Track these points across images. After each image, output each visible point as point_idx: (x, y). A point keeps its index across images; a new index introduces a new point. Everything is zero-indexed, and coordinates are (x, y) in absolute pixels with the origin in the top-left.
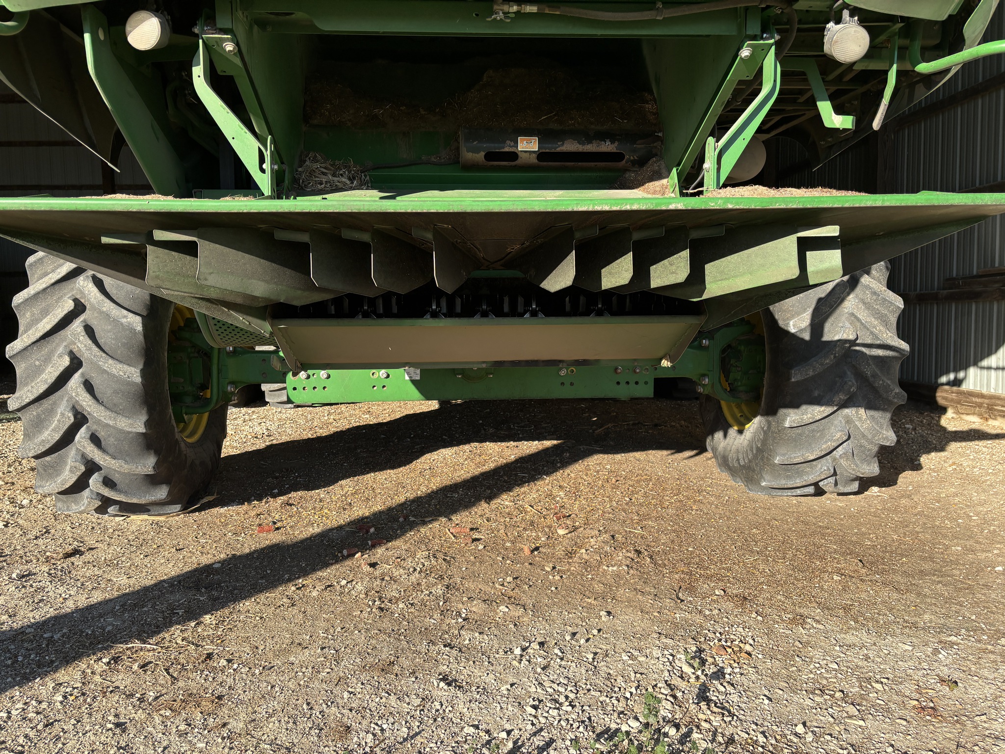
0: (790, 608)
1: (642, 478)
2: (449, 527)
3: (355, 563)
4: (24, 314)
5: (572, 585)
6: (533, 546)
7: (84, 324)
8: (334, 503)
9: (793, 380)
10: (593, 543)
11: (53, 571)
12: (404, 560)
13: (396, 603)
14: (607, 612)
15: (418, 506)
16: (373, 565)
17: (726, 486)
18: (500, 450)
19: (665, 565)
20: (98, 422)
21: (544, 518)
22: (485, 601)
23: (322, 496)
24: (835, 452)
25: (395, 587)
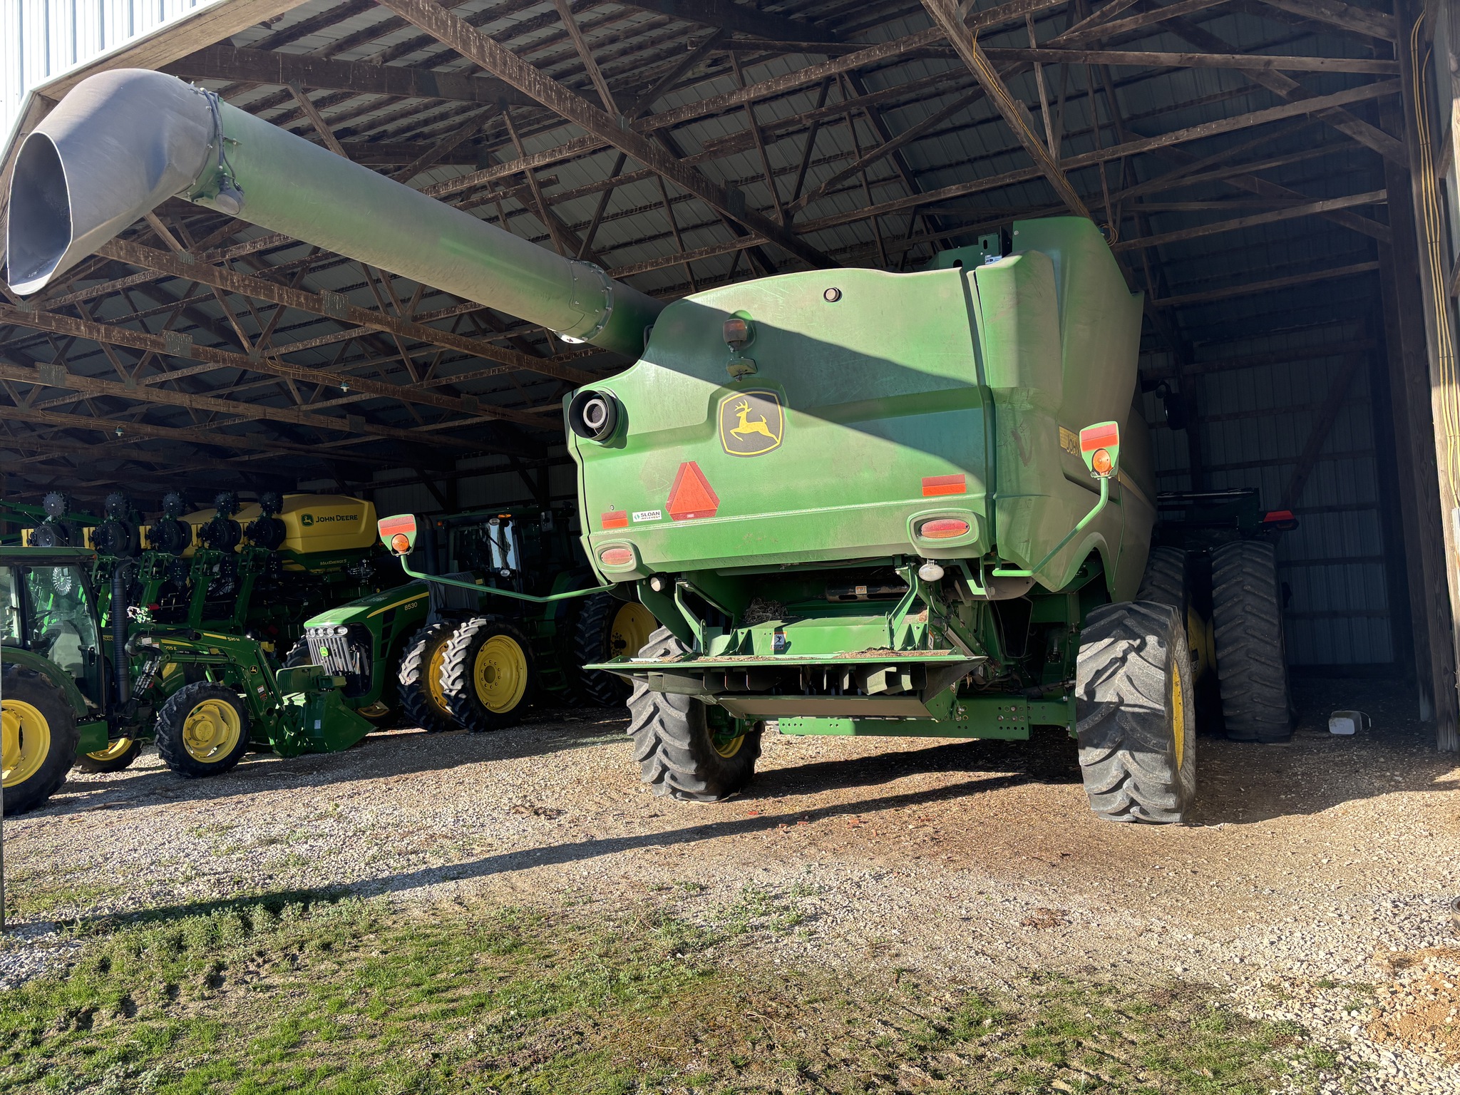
16: (787, 832)
20: (667, 743)
24: (1124, 786)
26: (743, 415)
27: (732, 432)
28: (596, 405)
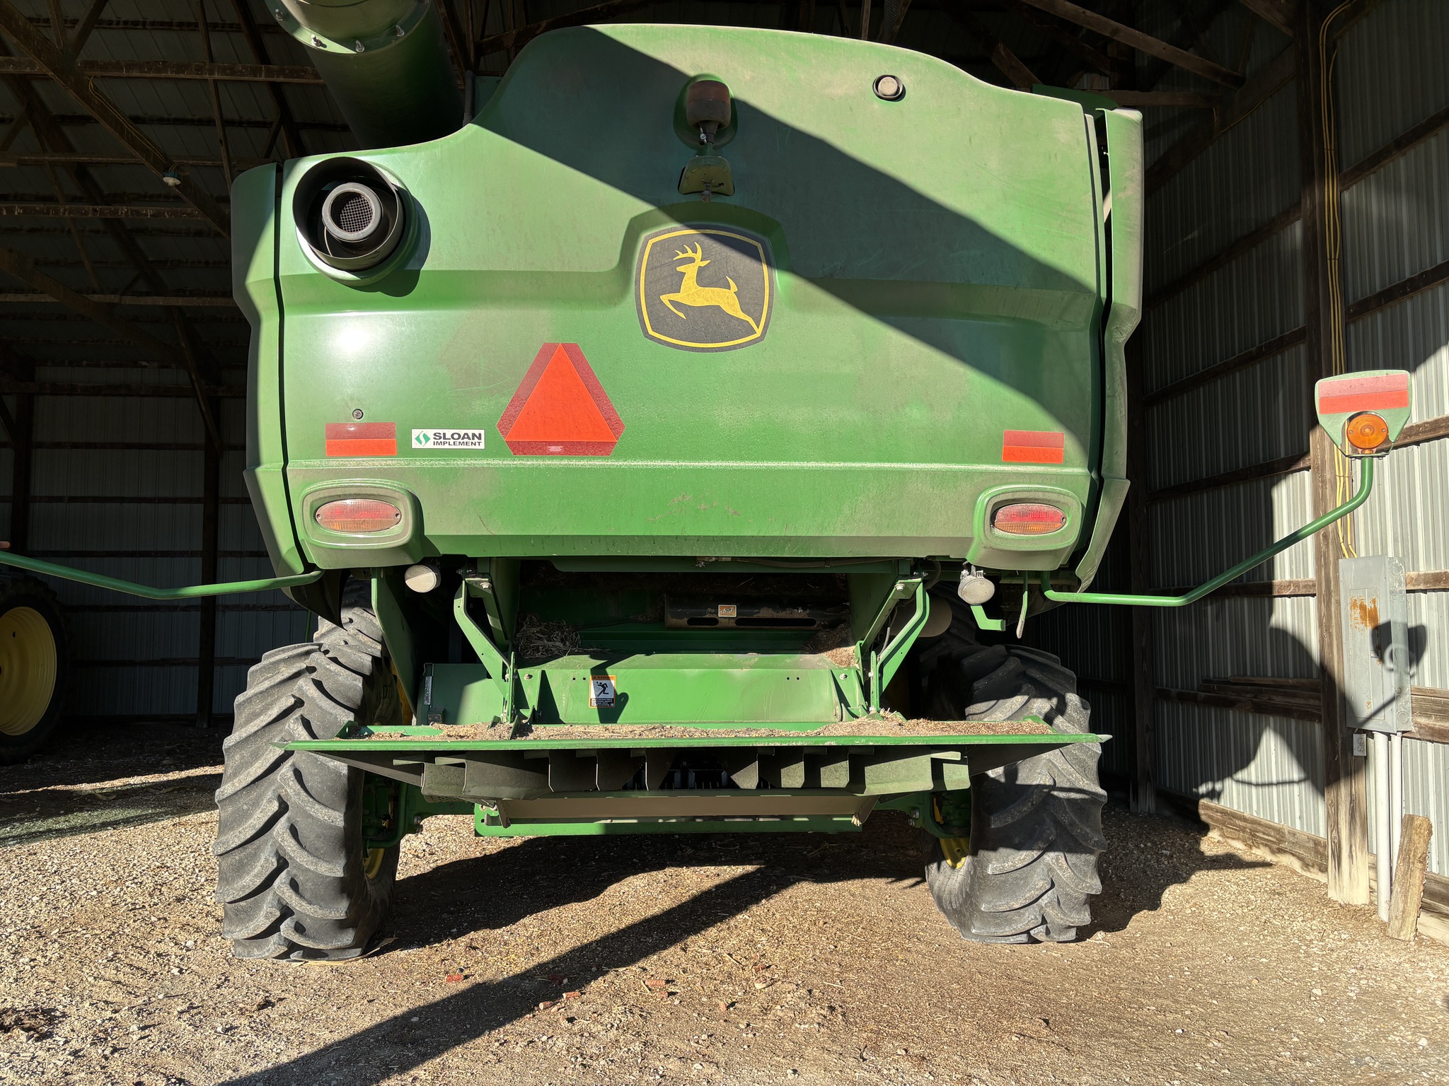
0: (962, 1067)
1: (853, 920)
2: (644, 979)
3: (552, 1017)
4: (233, 756)
5: (764, 1043)
6: (730, 1001)
7: (293, 768)
8: (520, 947)
9: (993, 827)
10: (789, 999)
11: (253, 1025)
12: (601, 1014)
13: (597, 1059)
14: (793, 1070)
15: (611, 952)
16: (571, 1020)
17: (941, 929)
18: (699, 880)
19: (856, 1023)
20: (299, 867)
21: (743, 969)
22: (680, 1058)
23: (506, 938)
24: (1040, 900)
25: (594, 1043)
26: (690, 271)
27: (665, 299)
28: (356, 196)
